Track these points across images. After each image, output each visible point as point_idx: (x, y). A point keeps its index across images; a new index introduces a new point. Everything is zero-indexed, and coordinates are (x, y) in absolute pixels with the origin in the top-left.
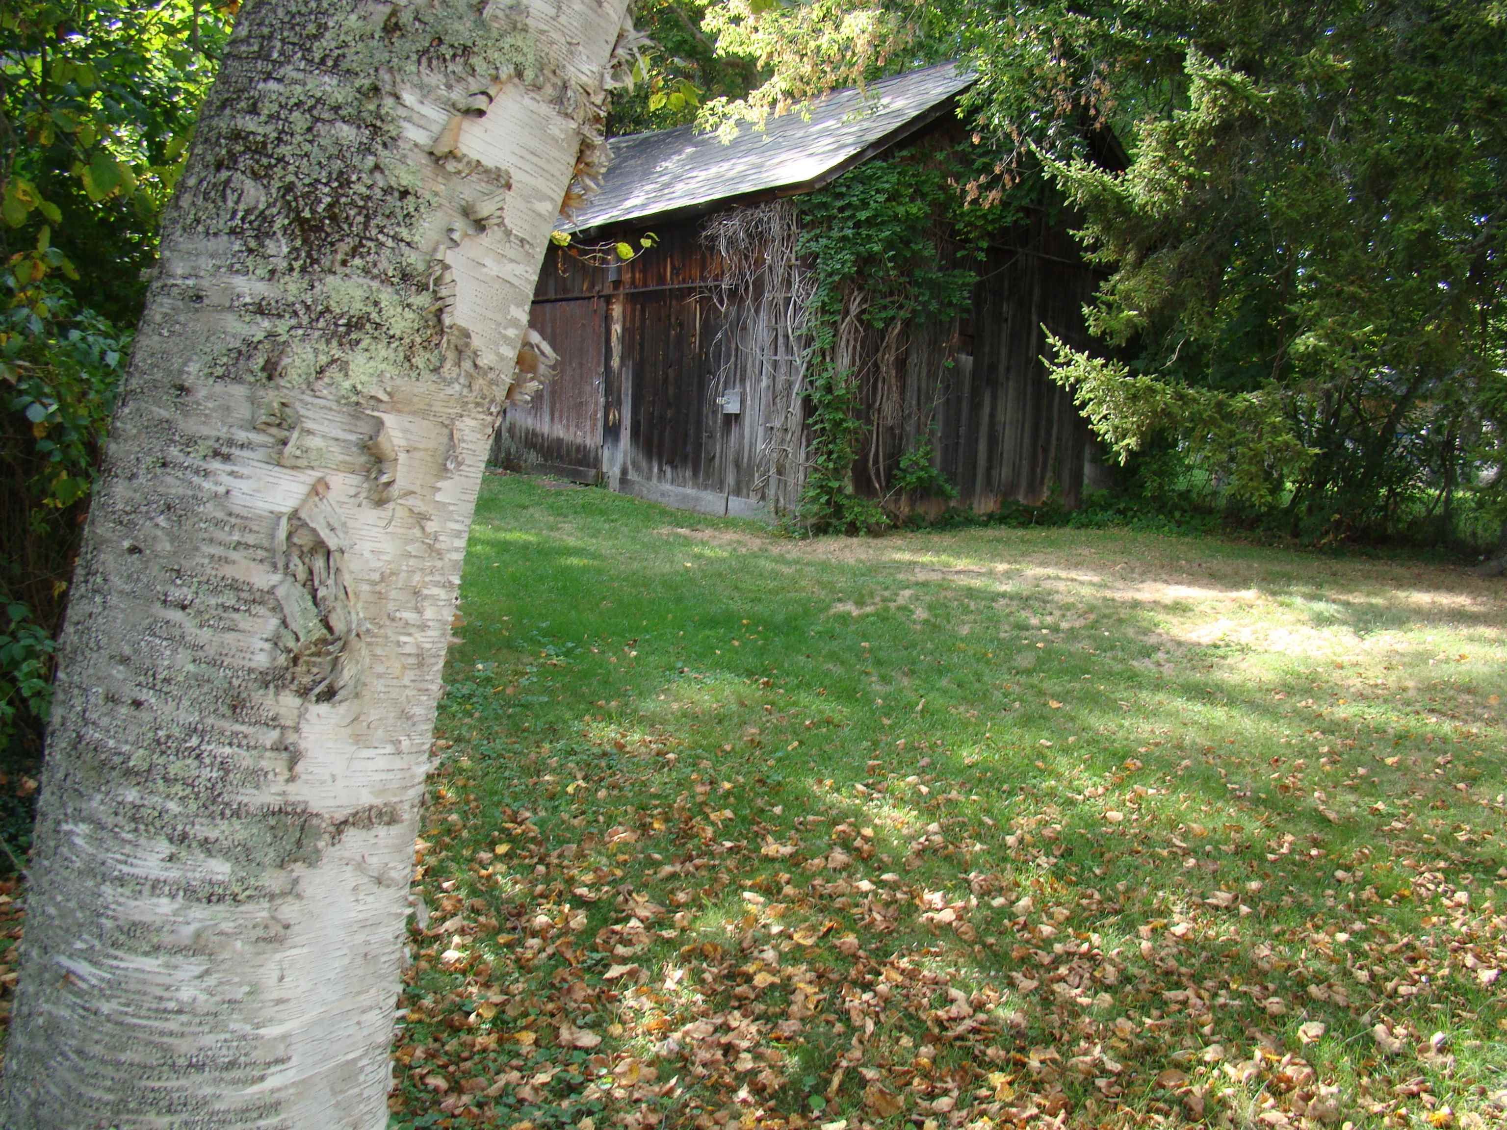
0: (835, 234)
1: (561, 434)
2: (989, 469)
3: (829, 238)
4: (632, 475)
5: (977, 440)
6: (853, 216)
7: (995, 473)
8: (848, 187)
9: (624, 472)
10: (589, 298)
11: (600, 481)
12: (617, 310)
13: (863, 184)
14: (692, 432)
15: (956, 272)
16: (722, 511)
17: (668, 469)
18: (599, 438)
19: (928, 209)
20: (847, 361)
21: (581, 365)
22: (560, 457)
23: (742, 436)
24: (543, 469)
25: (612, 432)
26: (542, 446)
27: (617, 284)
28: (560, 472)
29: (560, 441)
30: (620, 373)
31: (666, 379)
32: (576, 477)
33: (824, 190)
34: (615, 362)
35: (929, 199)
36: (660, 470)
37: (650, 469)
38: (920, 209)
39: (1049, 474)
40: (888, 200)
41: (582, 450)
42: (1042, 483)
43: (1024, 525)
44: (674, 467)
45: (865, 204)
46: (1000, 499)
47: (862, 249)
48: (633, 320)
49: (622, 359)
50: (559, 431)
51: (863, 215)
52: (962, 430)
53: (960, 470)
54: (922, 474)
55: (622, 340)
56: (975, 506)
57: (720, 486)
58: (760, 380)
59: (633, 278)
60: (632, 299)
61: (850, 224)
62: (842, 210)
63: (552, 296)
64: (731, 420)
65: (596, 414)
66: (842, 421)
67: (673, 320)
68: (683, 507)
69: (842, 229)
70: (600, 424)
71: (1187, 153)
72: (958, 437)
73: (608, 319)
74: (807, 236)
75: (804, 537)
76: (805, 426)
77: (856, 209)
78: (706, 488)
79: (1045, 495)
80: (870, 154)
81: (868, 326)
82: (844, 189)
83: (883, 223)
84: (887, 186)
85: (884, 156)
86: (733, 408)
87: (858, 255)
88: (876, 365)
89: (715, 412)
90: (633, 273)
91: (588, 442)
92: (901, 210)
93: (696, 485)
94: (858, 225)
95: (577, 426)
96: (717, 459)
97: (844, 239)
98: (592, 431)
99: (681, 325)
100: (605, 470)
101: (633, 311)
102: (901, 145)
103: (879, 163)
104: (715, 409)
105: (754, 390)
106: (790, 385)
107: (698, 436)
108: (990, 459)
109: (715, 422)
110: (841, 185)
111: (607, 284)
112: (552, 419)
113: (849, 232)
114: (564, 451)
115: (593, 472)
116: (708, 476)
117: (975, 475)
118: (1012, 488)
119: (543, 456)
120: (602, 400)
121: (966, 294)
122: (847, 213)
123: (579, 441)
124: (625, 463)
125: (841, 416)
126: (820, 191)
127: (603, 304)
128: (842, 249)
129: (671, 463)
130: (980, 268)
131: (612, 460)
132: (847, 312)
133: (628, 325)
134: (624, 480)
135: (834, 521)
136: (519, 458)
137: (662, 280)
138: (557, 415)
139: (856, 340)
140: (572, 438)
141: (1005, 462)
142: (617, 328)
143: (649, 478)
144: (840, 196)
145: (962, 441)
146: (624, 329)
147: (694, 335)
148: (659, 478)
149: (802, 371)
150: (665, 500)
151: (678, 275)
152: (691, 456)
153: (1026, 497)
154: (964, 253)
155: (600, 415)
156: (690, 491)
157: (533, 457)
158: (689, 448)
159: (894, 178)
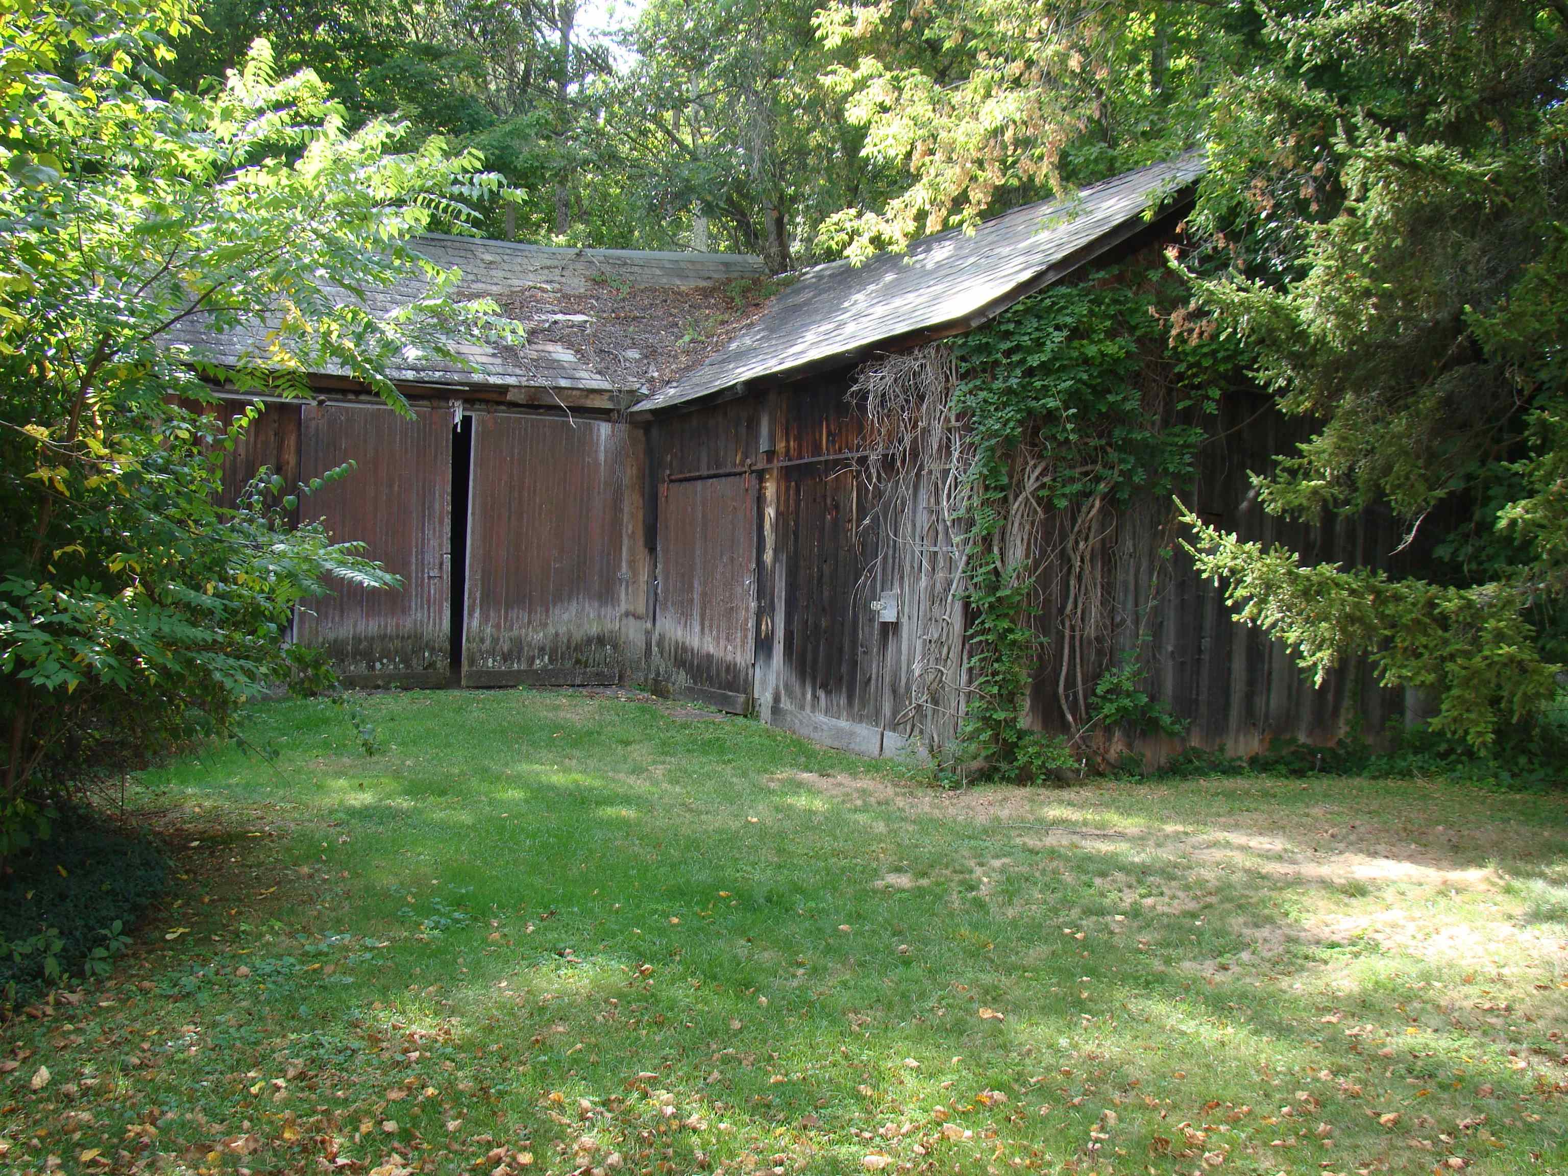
0: (998, 385)
1: (712, 650)
2: (1249, 697)
3: (990, 390)
4: (786, 704)
5: (1229, 656)
6: (1022, 361)
7: (1259, 702)
8: (1018, 323)
9: (777, 699)
10: (740, 474)
11: (750, 710)
12: (770, 489)
13: (1039, 318)
14: (846, 648)
15: (1177, 429)
16: (876, 752)
17: (822, 694)
18: (750, 656)
19: (1133, 348)
20: (1020, 552)
21: (732, 560)
22: (710, 678)
23: (899, 651)
24: (690, 693)
25: (763, 645)
26: (692, 664)
27: (771, 455)
28: (709, 698)
29: (709, 657)
30: (773, 572)
31: (821, 577)
32: (724, 704)
33: (985, 328)
34: (768, 556)
35: (1138, 333)
36: (815, 697)
37: (804, 695)
38: (1121, 348)
39: (1347, 703)
40: (1069, 339)
41: (731, 668)
42: (1335, 713)
43: (1299, 774)
44: (828, 693)
45: (1039, 345)
46: (1268, 737)
47: (1033, 404)
48: (787, 500)
49: (775, 551)
50: (710, 647)
51: (1034, 361)
52: (1206, 643)
53: (1203, 697)
54: (1127, 702)
55: (776, 527)
56: (1230, 745)
57: (875, 717)
58: (919, 579)
59: (788, 448)
60: (787, 474)
61: (1018, 372)
62: (1008, 353)
63: (705, 473)
64: (890, 630)
65: (747, 620)
66: (1010, 630)
67: (829, 501)
68: (836, 744)
69: (1006, 379)
70: (751, 635)
71: (1366, 259)
72: (1200, 651)
73: (760, 501)
74: (965, 389)
75: (956, 786)
76: (965, 640)
77: (1029, 351)
78: (861, 721)
79: (1342, 730)
80: (1052, 277)
81: (1048, 506)
82: (1011, 327)
83: (1063, 368)
84: (1069, 320)
85: (1072, 280)
86: (889, 615)
87: (1030, 412)
88: (1065, 558)
89: (871, 620)
90: (788, 441)
91: (738, 659)
92: (1091, 350)
93: (852, 717)
94: (1030, 372)
95: (728, 639)
96: (873, 682)
97: (1009, 391)
98: (743, 646)
99: (837, 507)
100: (756, 696)
101: (788, 489)
102: (1100, 263)
103: (1063, 290)
104: (872, 616)
105: (912, 591)
106: (950, 583)
107: (854, 653)
108: (1251, 683)
109: (872, 634)
110: (1009, 321)
111: (760, 456)
112: (703, 629)
113: (1014, 382)
114: (714, 672)
115: (742, 698)
116: (863, 705)
117: (1227, 706)
118: (1288, 721)
119: (693, 677)
120: (753, 605)
121: (1188, 459)
122: (1015, 358)
123: (729, 658)
124: (777, 686)
125: (1006, 624)
126: (981, 328)
127: (754, 482)
128: (1005, 405)
129: (824, 686)
130: (1208, 422)
131: (764, 682)
132: (1020, 487)
133: (782, 508)
134: (776, 710)
135: (1004, 766)
136: (667, 680)
137: (817, 449)
138: (707, 623)
139: (1033, 523)
140: (722, 654)
141: (1274, 685)
142: (770, 512)
143: (802, 708)
144: (1007, 335)
145: (1206, 657)
146: (778, 513)
147: (850, 521)
148: (813, 706)
149: (962, 565)
150: (816, 736)
151: (834, 442)
152: (845, 678)
153: (1310, 734)
154: (1188, 403)
155: (751, 624)
156: (843, 724)
157: (682, 679)
158: (844, 669)
159: (1083, 309)
